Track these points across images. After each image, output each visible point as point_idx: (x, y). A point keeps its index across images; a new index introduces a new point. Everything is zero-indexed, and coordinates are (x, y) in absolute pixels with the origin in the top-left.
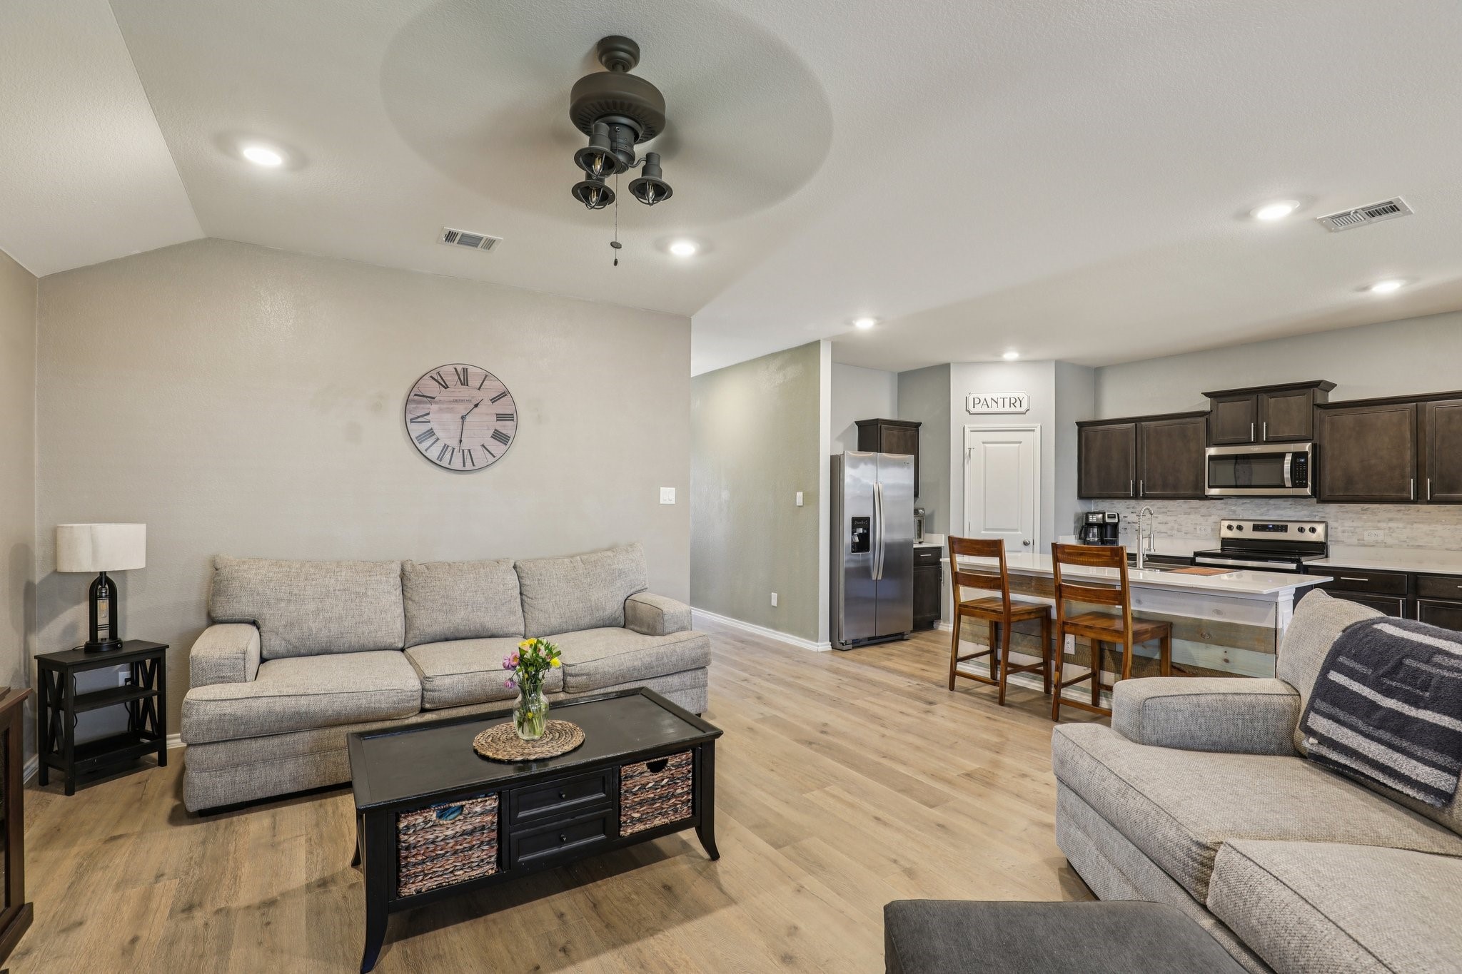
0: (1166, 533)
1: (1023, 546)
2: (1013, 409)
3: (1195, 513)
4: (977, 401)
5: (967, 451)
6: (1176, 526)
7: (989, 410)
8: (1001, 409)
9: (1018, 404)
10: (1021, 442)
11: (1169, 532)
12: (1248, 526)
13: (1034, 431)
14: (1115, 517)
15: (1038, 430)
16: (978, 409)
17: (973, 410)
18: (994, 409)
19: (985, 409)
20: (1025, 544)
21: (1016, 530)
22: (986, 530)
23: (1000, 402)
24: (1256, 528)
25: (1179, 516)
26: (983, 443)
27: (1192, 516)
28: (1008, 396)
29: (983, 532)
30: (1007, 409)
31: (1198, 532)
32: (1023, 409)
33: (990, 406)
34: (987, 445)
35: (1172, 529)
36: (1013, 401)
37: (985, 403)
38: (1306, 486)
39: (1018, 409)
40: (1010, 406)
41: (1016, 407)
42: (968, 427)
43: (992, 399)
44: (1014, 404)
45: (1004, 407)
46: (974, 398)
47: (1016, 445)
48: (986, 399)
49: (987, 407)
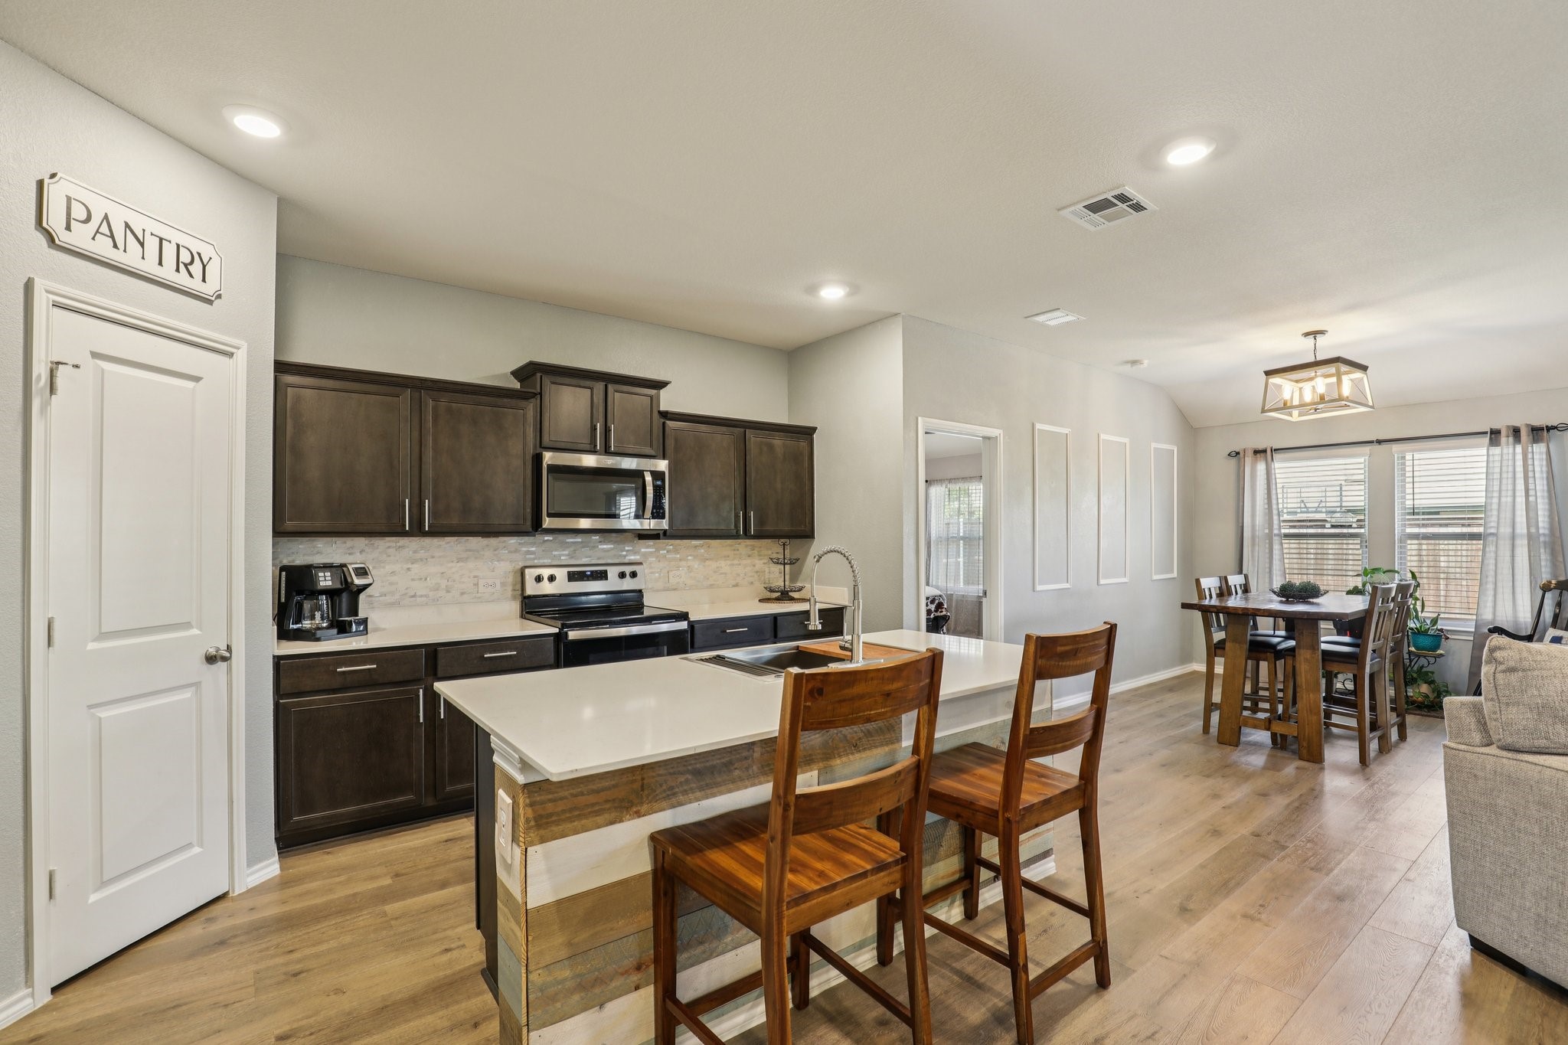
0: (426, 596)
1: (206, 666)
2: (182, 279)
3: (476, 558)
4: (79, 212)
5: (40, 370)
6: (444, 583)
7: (116, 256)
8: (150, 266)
9: (196, 268)
10: (197, 379)
11: (431, 594)
12: (561, 574)
13: (231, 355)
14: (359, 575)
15: (241, 356)
16: (80, 237)
17: (63, 237)
18: (131, 257)
19: (102, 247)
20: (211, 659)
21: (187, 625)
22: (103, 636)
23: (152, 244)
24: (573, 577)
25: (450, 565)
26: (95, 355)
27: (471, 565)
28: (177, 237)
29: (91, 646)
30: (167, 273)
31: (481, 589)
32: (208, 289)
33: (120, 244)
34: (107, 365)
35: (437, 588)
36: (185, 257)
37: (104, 229)
38: (663, 517)
39: (195, 285)
40: (178, 270)
41: (191, 276)
42: (47, 291)
43: (127, 225)
44: (186, 265)
45: (160, 264)
46: (69, 199)
47: (190, 384)
48: (106, 217)
49: (115, 246)
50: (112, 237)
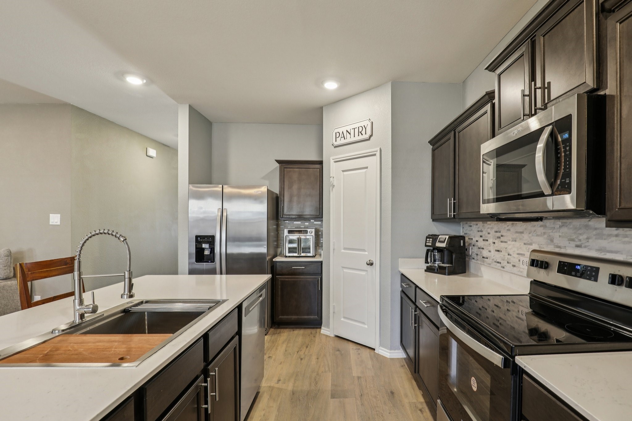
1: (367, 266)
2: (361, 137)
4: (338, 134)
6: (507, 257)
7: (346, 141)
8: (353, 139)
9: (364, 132)
10: (367, 168)
11: (502, 263)
12: (554, 265)
13: (375, 155)
14: (444, 242)
15: (378, 154)
16: (340, 141)
17: (336, 144)
18: (349, 139)
19: (343, 141)
20: (370, 263)
22: (345, 249)
23: (352, 132)
26: (343, 171)
28: (358, 125)
29: (343, 251)
30: (357, 138)
32: (368, 136)
34: (345, 173)
35: (504, 259)
36: (361, 129)
37: (343, 136)
39: (364, 137)
40: (359, 136)
41: (362, 135)
42: (333, 159)
43: (347, 131)
44: (361, 132)
45: (354, 137)
46: (336, 133)
47: (364, 170)
48: (343, 132)
49: (345, 139)
50: (344, 137)
